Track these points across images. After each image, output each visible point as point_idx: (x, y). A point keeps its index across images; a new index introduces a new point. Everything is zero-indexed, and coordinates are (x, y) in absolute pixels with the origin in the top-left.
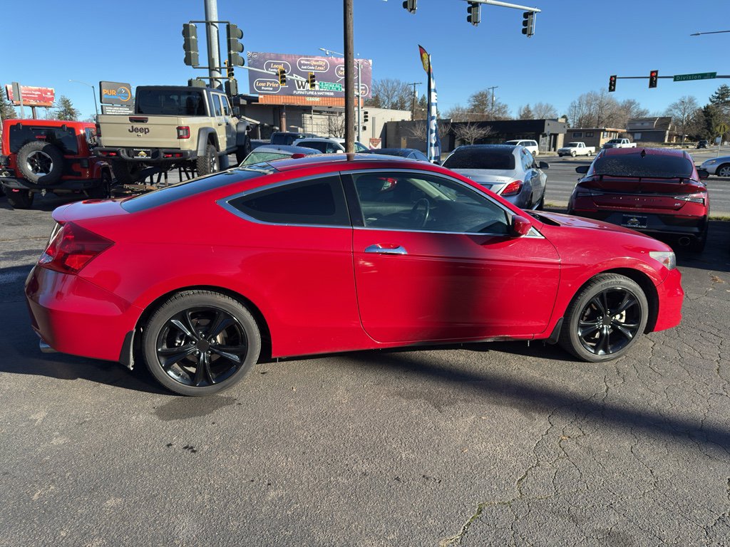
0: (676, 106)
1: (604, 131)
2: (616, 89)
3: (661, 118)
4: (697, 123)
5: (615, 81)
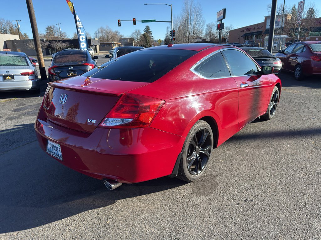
0: (134, 34)
1: (113, 43)
2: (121, 25)
3: (130, 38)
4: (143, 40)
5: (120, 22)
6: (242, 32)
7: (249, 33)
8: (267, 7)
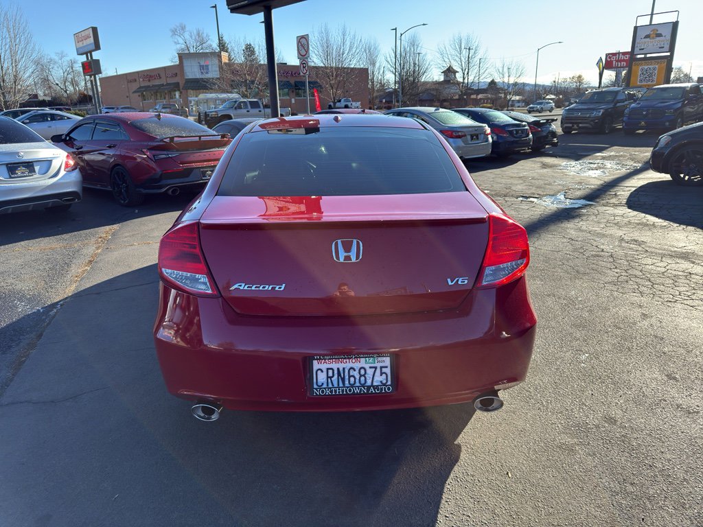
6: (130, 82)
7: (149, 86)
8: (171, 34)
